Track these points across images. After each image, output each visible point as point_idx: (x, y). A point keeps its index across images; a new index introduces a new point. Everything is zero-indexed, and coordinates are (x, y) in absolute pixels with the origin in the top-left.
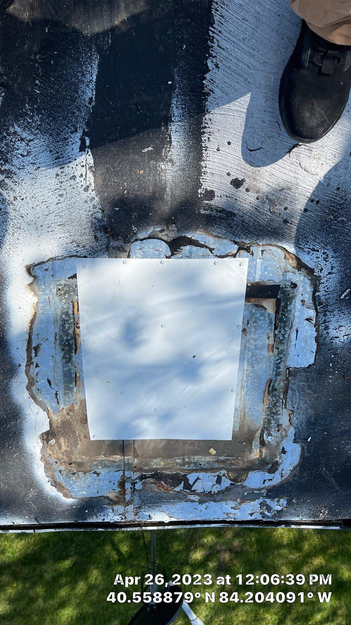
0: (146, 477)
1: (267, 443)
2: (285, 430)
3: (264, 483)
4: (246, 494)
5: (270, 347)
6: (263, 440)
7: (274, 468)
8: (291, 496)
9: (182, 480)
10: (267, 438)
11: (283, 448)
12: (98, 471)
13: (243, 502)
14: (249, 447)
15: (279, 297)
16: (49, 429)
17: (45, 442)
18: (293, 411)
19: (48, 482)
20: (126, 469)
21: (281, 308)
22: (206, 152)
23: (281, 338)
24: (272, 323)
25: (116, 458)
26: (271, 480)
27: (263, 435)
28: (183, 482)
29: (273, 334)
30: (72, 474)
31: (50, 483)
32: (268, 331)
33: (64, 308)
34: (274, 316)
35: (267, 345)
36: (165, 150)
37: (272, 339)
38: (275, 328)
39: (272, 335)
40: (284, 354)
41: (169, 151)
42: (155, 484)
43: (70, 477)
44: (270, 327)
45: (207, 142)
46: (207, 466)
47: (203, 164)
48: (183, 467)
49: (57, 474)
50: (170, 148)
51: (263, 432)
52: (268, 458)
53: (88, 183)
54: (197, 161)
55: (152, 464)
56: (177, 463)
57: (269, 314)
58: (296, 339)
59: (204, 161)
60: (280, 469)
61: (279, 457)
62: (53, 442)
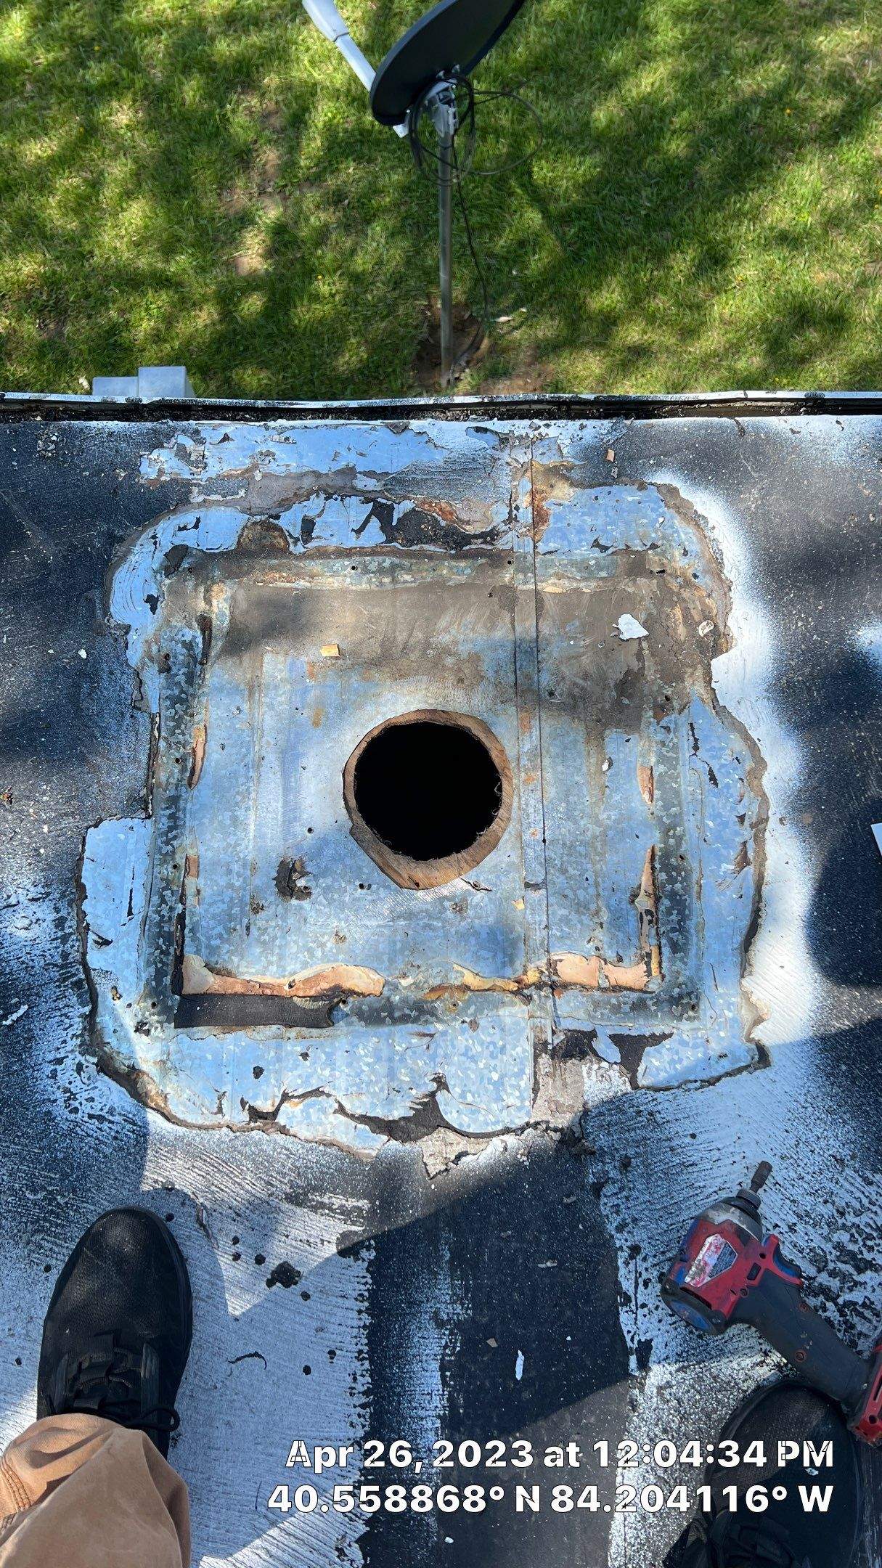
0: (482, 536)
1: (195, 625)
2: (152, 659)
3: (198, 520)
4: (242, 493)
5: (193, 870)
6: (203, 632)
7: (176, 560)
8: (131, 486)
9: (396, 528)
10: (195, 637)
11: (153, 609)
12: (596, 553)
13: (247, 471)
14: (237, 612)
15: (177, 997)
16: (714, 662)
17: (721, 628)
18: (134, 707)
19: (714, 528)
20: (530, 558)
21: (170, 969)
22: (360, 1347)
23: (168, 893)
24: (191, 930)
25: (554, 584)
26: (180, 529)
27: (204, 644)
28: (394, 523)
29: (188, 904)
30: (657, 547)
31: (710, 525)
32: (199, 909)
33: (681, 960)
34: (186, 949)
35: (202, 874)
36: (454, 1348)
37: (190, 891)
38: (184, 918)
39: (191, 900)
40: (161, 854)
41: (446, 1347)
42: (461, 520)
43: (664, 538)
44: (195, 919)
45: (359, 1373)
46: (338, 565)
47: (367, 1319)
48: (397, 561)
49: (694, 547)
50: (444, 1355)
51: (206, 654)
52: (190, 584)
53: (631, 1266)
54: (380, 1326)
55: (469, 571)
56: (409, 571)
57: (198, 952)
58: (131, 891)
59: (365, 1327)
60: (160, 556)
61: (164, 589)
62: (703, 630)
